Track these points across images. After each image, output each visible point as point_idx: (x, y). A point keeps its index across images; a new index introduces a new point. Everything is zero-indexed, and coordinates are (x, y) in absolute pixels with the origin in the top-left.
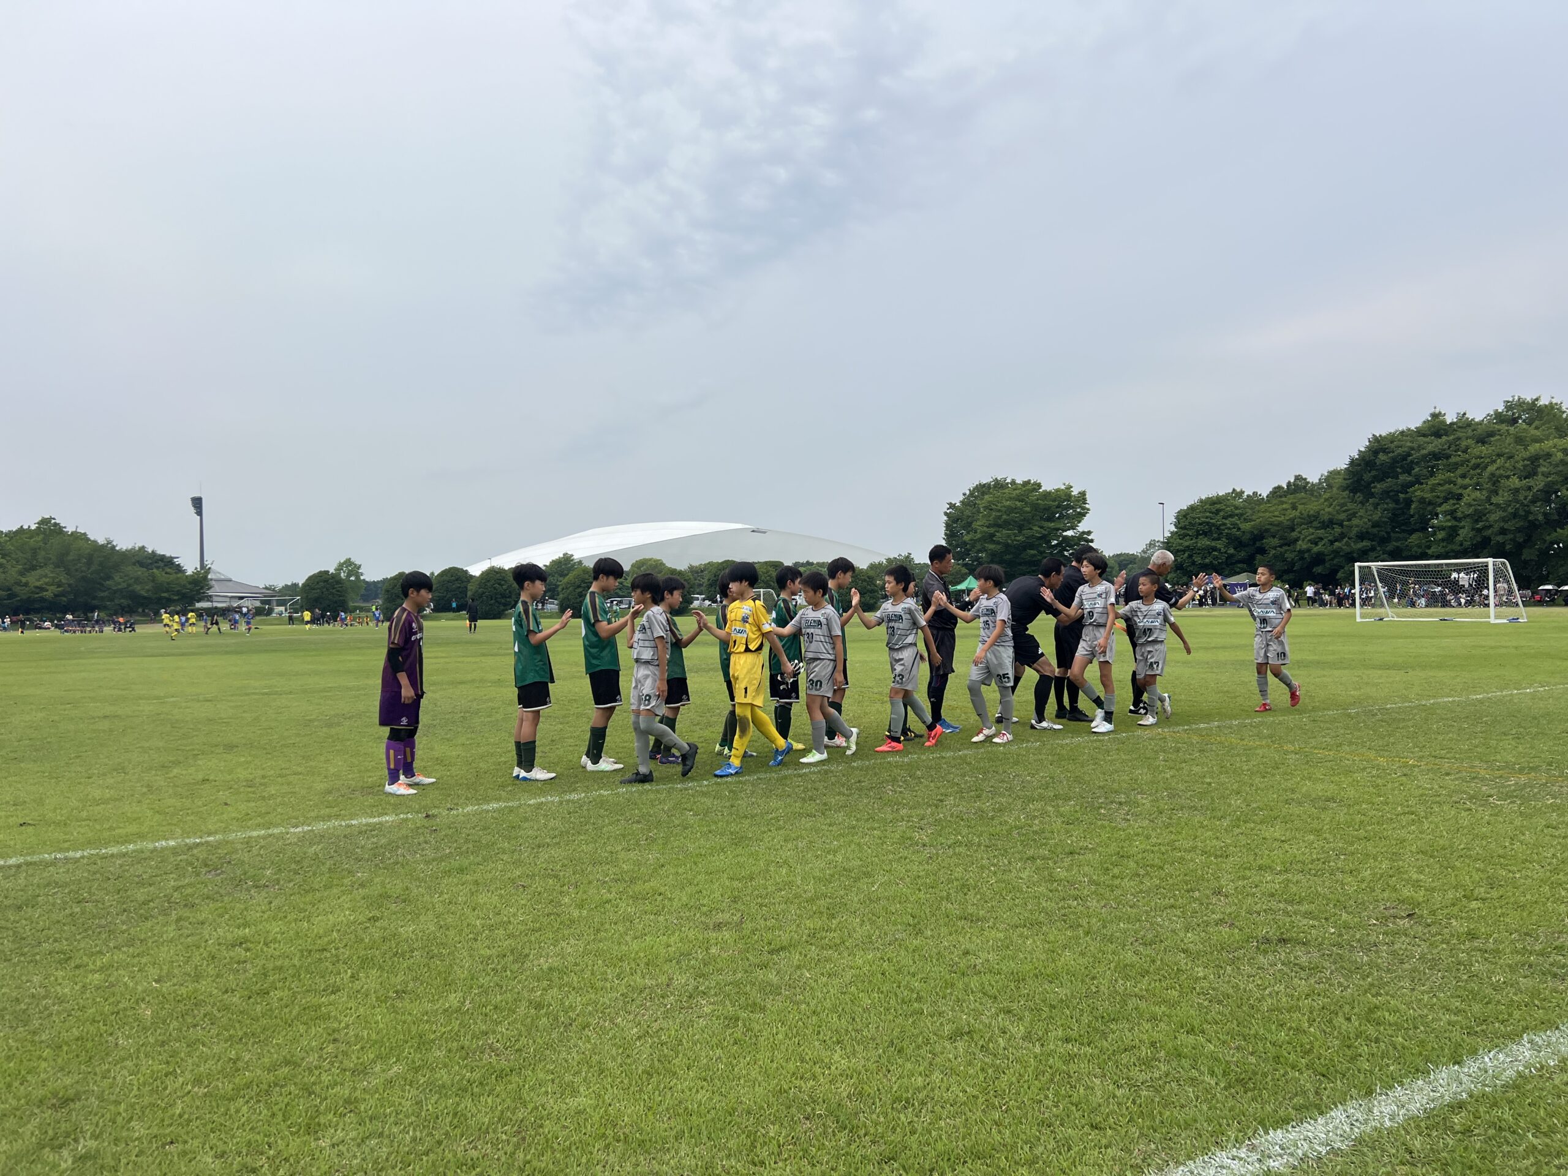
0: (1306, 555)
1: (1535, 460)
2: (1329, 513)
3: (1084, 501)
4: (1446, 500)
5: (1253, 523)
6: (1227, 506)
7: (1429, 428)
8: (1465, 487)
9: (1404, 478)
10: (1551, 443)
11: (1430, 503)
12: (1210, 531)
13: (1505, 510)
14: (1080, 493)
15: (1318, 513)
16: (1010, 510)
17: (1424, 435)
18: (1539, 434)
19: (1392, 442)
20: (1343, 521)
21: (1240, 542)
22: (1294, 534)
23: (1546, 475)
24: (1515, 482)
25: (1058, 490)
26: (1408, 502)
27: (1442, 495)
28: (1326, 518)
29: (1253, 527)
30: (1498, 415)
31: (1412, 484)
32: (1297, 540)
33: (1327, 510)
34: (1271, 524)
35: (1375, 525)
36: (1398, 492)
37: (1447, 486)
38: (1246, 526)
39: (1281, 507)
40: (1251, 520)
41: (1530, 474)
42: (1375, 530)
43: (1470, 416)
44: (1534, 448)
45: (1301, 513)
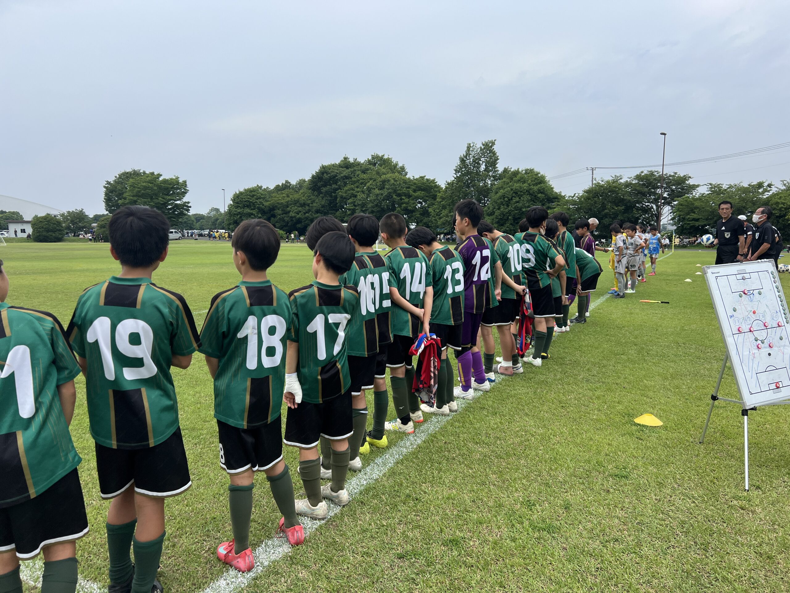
0: (294, 219)
1: (384, 182)
2: (304, 200)
3: (186, 186)
4: (351, 197)
5: (269, 202)
6: (258, 193)
7: (344, 164)
8: (358, 192)
9: (334, 186)
10: (389, 175)
11: (345, 198)
12: (250, 205)
13: (373, 203)
14: (183, 181)
15: (299, 199)
16: (145, 188)
17: (342, 167)
18: (385, 171)
19: (330, 169)
20: (309, 204)
21: (264, 211)
22: (289, 209)
23: (388, 189)
24: (377, 191)
25: (171, 179)
26: (336, 197)
27: (350, 195)
28: (302, 202)
29: (270, 204)
30: (369, 161)
31: (337, 189)
32: (289, 212)
33: (303, 198)
34: (278, 203)
35: (323, 206)
36: (332, 192)
37: (351, 191)
38: (267, 204)
39: (282, 196)
40: (268, 201)
41: (382, 188)
42: (323, 209)
43: (359, 160)
44: (383, 177)
45: (291, 199)
